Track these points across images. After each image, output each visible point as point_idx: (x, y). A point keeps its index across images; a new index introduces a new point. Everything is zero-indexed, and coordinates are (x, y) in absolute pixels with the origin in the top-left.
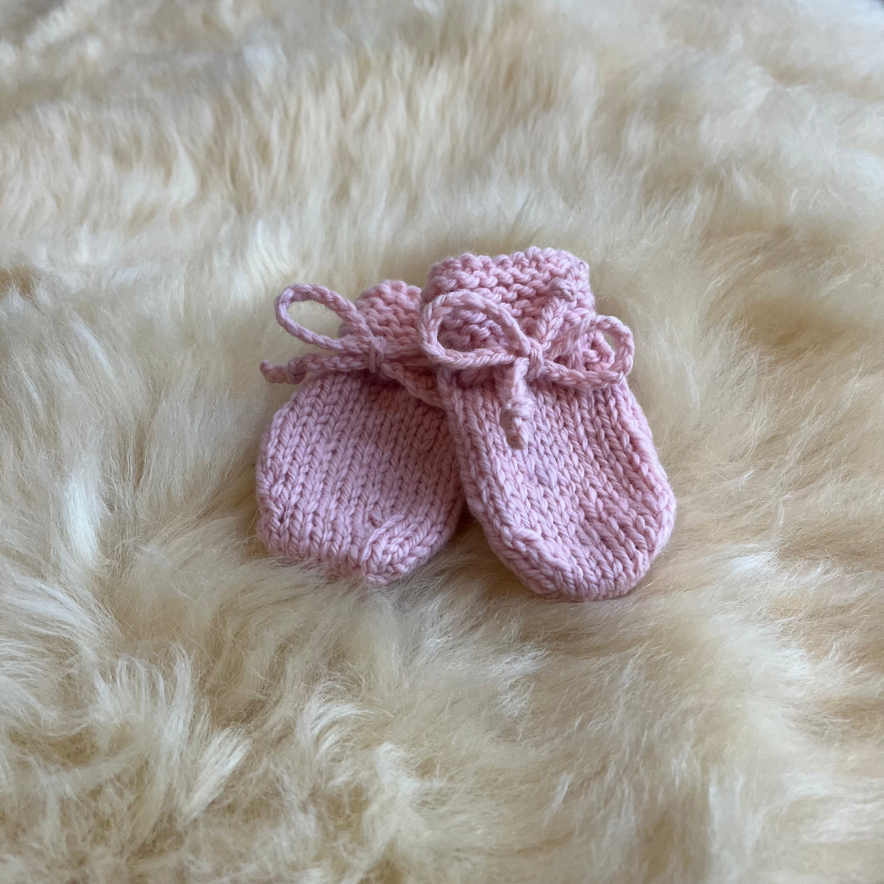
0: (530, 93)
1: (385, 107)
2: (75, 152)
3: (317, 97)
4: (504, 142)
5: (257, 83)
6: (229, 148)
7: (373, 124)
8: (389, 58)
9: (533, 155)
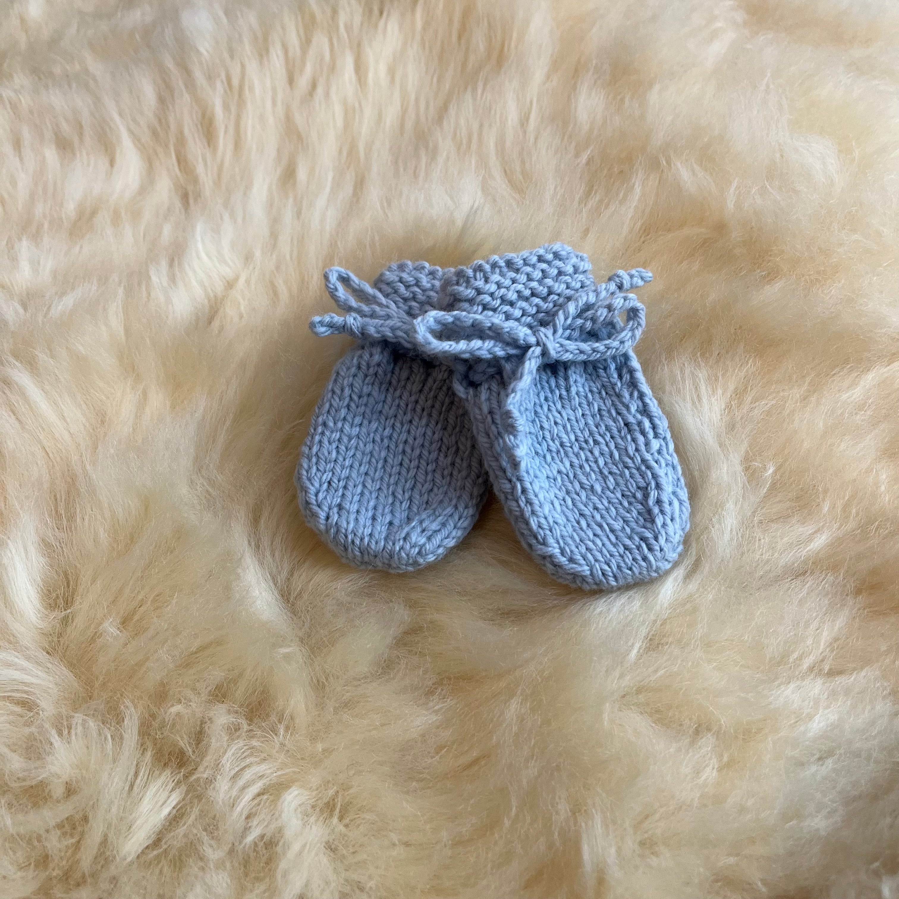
0: (482, 47)
1: (332, 68)
2: (17, 145)
3: (261, 63)
4: (452, 111)
5: (198, 51)
6: (173, 127)
7: (320, 91)
8: (335, 11)
9: (481, 126)
